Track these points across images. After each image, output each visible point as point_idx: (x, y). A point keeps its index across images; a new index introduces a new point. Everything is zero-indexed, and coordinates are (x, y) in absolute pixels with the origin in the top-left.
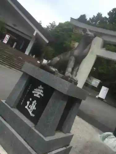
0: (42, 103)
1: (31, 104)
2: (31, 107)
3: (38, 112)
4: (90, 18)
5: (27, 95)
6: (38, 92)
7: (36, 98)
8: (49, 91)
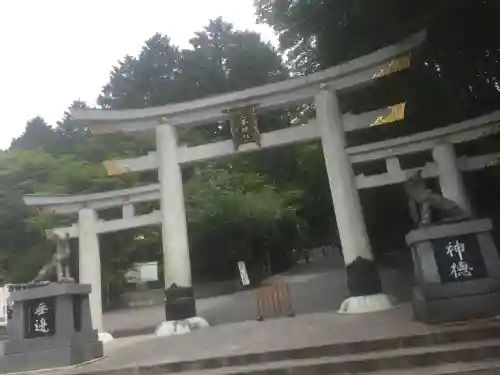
0: (50, 317)
1: (39, 323)
2: (42, 326)
3: (51, 325)
4: (59, 123)
5: (31, 319)
6: (41, 310)
7: (42, 316)
8: (50, 302)
